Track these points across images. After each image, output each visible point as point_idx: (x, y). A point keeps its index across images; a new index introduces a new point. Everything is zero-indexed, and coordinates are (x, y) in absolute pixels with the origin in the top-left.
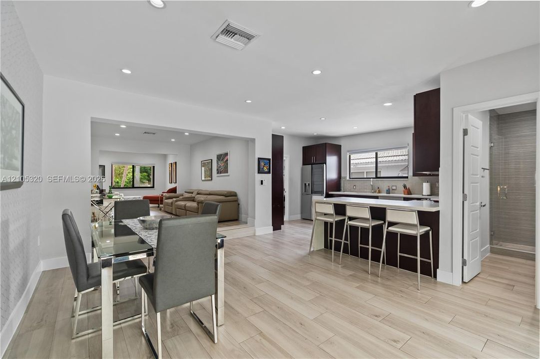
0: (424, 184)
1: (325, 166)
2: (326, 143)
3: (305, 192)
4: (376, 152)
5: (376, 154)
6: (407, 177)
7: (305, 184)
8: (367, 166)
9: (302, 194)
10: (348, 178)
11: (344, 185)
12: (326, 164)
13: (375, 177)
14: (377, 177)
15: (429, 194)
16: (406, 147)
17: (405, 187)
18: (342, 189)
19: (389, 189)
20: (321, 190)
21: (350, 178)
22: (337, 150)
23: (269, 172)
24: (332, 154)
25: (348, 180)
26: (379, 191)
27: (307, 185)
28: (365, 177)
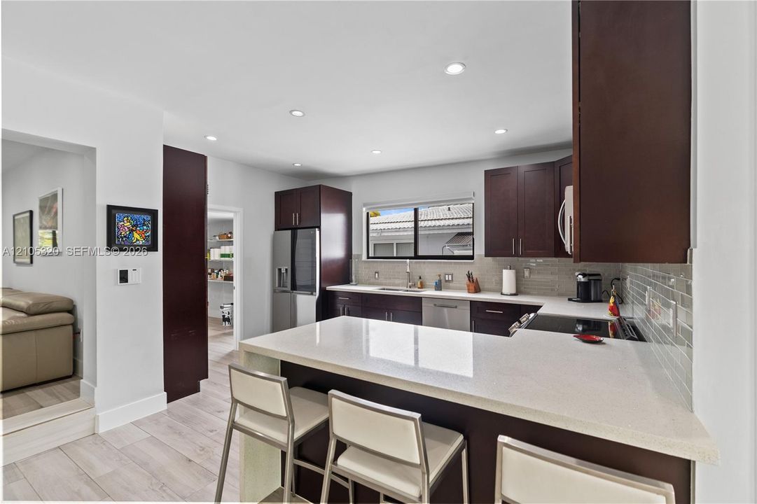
0: (504, 271)
1: (318, 232)
2: (320, 186)
3: (280, 286)
4: (416, 207)
5: (416, 211)
6: (471, 258)
7: (280, 270)
8: (397, 234)
9: (274, 291)
10: (364, 257)
11: (356, 270)
12: (319, 227)
13: (413, 256)
14: (417, 257)
15: (514, 292)
16: (471, 199)
17: (469, 276)
18: (353, 277)
19: (440, 281)
20: (310, 283)
21: (368, 258)
22: (343, 201)
23: (153, 248)
24: (333, 209)
25: (365, 262)
26: (421, 283)
27: (283, 271)
28: (395, 255)
